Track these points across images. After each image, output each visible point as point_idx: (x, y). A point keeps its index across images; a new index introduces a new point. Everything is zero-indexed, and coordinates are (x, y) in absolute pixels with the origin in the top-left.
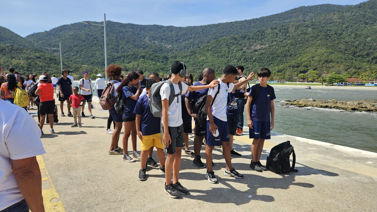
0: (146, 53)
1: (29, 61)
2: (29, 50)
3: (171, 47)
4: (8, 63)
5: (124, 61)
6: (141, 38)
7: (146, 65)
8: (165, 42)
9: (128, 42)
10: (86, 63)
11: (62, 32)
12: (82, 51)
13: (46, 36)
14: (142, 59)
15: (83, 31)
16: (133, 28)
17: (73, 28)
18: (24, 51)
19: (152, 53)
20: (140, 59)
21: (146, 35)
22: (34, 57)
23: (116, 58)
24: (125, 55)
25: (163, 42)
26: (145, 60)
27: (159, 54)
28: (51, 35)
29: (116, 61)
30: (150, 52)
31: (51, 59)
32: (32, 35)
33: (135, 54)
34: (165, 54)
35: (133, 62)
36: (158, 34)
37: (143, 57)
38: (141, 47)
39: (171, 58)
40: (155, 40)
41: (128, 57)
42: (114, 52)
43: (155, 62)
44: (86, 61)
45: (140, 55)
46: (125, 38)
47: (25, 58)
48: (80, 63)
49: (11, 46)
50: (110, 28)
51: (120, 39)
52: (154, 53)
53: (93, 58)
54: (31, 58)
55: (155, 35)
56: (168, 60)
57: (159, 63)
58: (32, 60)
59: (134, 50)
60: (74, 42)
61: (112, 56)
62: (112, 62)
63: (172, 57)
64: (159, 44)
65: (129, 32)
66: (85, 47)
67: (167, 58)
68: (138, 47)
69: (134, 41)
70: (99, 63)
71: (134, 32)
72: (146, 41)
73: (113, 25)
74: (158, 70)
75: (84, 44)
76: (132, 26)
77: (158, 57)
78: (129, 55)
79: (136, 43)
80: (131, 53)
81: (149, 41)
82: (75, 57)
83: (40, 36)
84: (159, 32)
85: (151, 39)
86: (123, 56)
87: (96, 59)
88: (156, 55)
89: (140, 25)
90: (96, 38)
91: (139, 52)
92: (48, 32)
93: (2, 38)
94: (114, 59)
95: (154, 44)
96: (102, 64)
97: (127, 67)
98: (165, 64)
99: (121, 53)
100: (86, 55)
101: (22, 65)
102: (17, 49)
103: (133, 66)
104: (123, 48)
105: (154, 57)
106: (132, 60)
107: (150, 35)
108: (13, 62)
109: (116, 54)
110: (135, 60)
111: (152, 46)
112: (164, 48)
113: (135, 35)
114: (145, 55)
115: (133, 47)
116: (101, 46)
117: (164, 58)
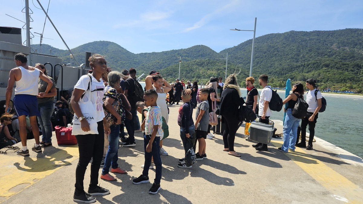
0: (332, 61)
1: (219, 72)
2: (220, 63)
5: (303, 70)
6: (327, 45)
7: (329, 74)
8: (359, 47)
9: (310, 50)
10: (264, 72)
11: (247, 46)
12: (262, 62)
13: (234, 50)
14: (325, 68)
15: (265, 44)
16: (318, 35)
17: (257, 41)
18: (216, 64)
19: (339, 61)
20: (322, 68)
21: (334, 41)
22: (223, 68)
23: (294, 68)
24: (305, 64)
25: (357, 48)
26: (328, 69)
27: (349, 61)
28: (238, 50)
29: (294, 70)
30: (336, 60)
32: (224, 50)
33: (317, 63)
34: (357, 61)
35: (313, 71)
36: (351, 38)
37: (327, 66)
38: (326, 55)
40: (345, 46)
41: (308, 66)
42: (294, 61)
43: (341, 71)
44: (264, 71)
45: (323, 64)
46: (308, 47)
47: (217, 70)
48: (259, 73)
49: (208, 60)
50: (292, 38)
51: (302, 48)
53: (271, 68)
54: (221, 69)
55: (346, 40)
56: (361, 68)
57: (348, 72)
59: (317, 58)
60: (256, 54)
61: (290, 65)
62: (289, 71)
64: (350, 51)
65: (313, 39)
66: (265, 58)
67: (359, 67)
69: (318, 49)
70: (276, 72)
71: (319, 39)
72: (334, 48)
73: (297, 34)
74: (344, 80)
75: (264, 55)
76: (318, 33)
77: (347, 65)
78: (310, 64)
79: (320, 51)
80: (312, 61)
81: (337, 47)
82: (255, 67)
83: (230, 51)
84: (352, 37)
85: (340, 45)
86: (302, 65)
87: (274, 68)
88: (345, 63)
89: (327, 31)
90: (277, 49)
91: (323, 60)
92: (236, 47)
93: (204, 54)
94: (292, 68)
95: (343, 50)
96: (279, 74)
97: (305, 76)
98: (355, 73)
99: (301, 62)
100: (265, 65)
101: (214, 75)
102: (212, 63)
103: (312, 76)
104: (304, 57)
105: (341, 65)
106: (312, 70)
107: (340, 41)
108: (208, 72)
109: (295, 64)
110: (316, 69)
111: (340, 53)
112: (357, 54)
113: (320, 43)
114: (330, 63)
115: (316, 55)
116: (281, 56)
117: (356, 66)
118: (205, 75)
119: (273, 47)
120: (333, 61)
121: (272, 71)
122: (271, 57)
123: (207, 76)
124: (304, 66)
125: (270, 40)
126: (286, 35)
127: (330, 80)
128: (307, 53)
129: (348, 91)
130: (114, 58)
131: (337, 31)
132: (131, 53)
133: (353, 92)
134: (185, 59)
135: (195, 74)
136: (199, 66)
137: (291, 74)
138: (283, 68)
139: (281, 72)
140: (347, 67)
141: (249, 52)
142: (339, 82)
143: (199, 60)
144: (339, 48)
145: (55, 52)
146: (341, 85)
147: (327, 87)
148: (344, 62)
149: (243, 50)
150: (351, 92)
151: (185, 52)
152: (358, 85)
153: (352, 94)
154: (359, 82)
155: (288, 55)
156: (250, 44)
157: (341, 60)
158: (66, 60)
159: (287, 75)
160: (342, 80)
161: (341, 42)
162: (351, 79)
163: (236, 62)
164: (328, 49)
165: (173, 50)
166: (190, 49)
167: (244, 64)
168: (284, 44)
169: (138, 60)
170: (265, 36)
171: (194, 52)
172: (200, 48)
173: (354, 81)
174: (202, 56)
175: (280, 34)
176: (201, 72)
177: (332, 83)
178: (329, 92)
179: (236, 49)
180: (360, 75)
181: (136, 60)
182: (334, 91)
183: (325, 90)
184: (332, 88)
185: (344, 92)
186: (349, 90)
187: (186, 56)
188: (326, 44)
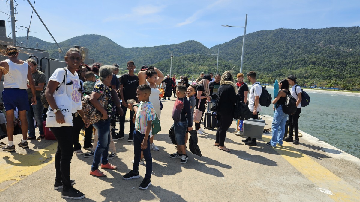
0: (318, 58)
1: (210, 67)
2: (211, 58)
3: (352, 51)
4: (196, 69)
5: (291, 67)
6: (315, 43)
7: (315, 71)
8: (344, 45)
9: (298, 48)
10: (254, 69)
11: (238, 42)
12: (252, 58)
13: (225, 46)
14: (312, 65)
15: (256, 40)
16: (306, 33)
17: (248, 38)
18: (208, 60)
19: (325, 58)
20: (309, 65)
21: (321, 39)
22: (214, 64)
23: (283, 65)
24: (293, 61)
25: (342, 46)
26: (315, 66)
27: (335, 59)
28: (229, 46)
29: (283, 67)
30: (323, 58)
31: (226, 66)
32: (216, 46)
33: (305, 60)
34: (342, 59)
35: (301, 68)
36: (337, 37)
37: (314, 63)
38: (313, 52)
39: (350, 63)
40: (331, 44)
41: (296, 63)
42: (283, 58)
43: (327, 68)
44: (254, 67)
45: (310, 61)
46: (296, 44)
47: (208, 65)
48: (249, 69)
49: (200, 55)
50: (281, 35)
51: (291, 45)
52: (328, 58)
53: (261, 64)
54: (212, 65)
55: (332, 39)
56: (346, 65)
57: (333, 69)
58: (212, 66)
59: (304, 55)
60: (247, 50)
61: (279, 62)
62: (278, 68)
63: (352, 63)
64: (336, 49)
65: (301, 37)
66: (255, 55)
67: (344, 64)
68: (309, 53)
69: (306, 46)
70: (266, 69)
71: (307, 37)
72: (320, 46)
73: (286, 32)
74: (330, 77)
75: (255, 51)
76: (306, 31)
77: (333, 63)
78: (298, 61)
79: (308, 49)
80: (300, 58)
81: (323, 45)
82: (246, 63)
83: (221, 46)
84: (338, 35)
85: (327, 43)
86: (291, 61)
87: (263, 65)
88: (331, 60)
89: (315, 29)
90: (267, 46)
91: (310, 57)
92: (227, 43)
93: (195, 49)
94: (281, 65)
95: (330, 48)
96: (268, 70)
97: (294, 73)
98: (340, 71)
99: (290, 59)
100: (255, 62)
101: (205, 70)
102: (203, 58)
103: (300, 73)
104: (292, 54)
105: (328, 62)
106: (300, 66)
107: (326, 39)
108: (199, 68)
109: (284, 61)
110: (303, 66)
111: (326, 51)
112: (342, 52)
113: (307, 40)
114: (317, 61)
115: (304, 53)
116: (271, 53)
117: (341, 63)
118: (196, 71)
119: (263, 44)
120: (320, 58)
121: (262, 67)
122: (261, 54)
123: (199, 71)
124: (292, 63)
125: (260, 37)
126: (276, 32)
127: (316, 77)
128: (295, 50)
129: (333, 88)
130: (104, 52)
131: (324, 29)
132: (122, 47)
133: (338, 89)
134: (177, 55)
135: (186, 69)
136: (191, 62)
137: (280, 71)
138: (272, 64)
139: (270, 68)
140: (333, 64)
141: (240, 48)
142: (325, 79)
143: (191, 55)
144: (326, 45)
145: (43, 45)
146: (327, 82)
147: (313, 84)
148: (329, 59)
149: (234, 46)
150: (336, 88)
151: (177, 47)
152: (343, 82)
153: (337, 91)
154: (344, 79)
155: (277, 52)
156: (241, 41)
157: (327, 57)
158: (55, 54)
159: (276, 71)
160: (328, 77)
161: (328, 40)
162: (336, 76)
163: (227, 58)
164: (315, 46)
165: (165, 45)
166: (181, 44)
167: (235, 60)
168: (274, 41)
169: (129, 55)
170: (256, 32)
171: (185, 48)
172: (192, 43)
173: (339, 78)
174: (193, 51)
175: (270, 31)
176: (192, 67)
177: (318, 80)
178: (316, 88)
179: (228, 45)
180: (345, 72)
181: (127, 54)
182: (320, 88)
183: (311, 86)
184: (318, 85)
185: (329, 88)
186: (335, 87)
187: (178, 51)
188: (313, 42)
